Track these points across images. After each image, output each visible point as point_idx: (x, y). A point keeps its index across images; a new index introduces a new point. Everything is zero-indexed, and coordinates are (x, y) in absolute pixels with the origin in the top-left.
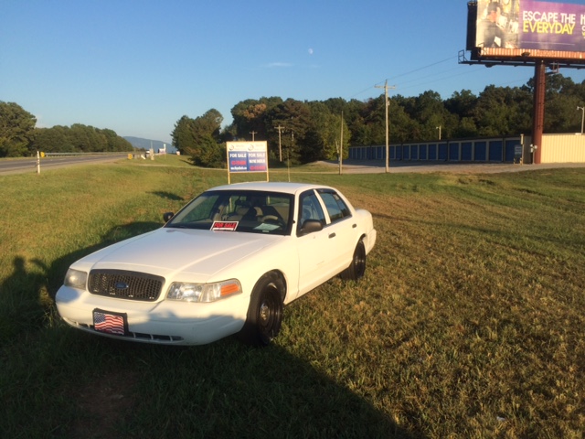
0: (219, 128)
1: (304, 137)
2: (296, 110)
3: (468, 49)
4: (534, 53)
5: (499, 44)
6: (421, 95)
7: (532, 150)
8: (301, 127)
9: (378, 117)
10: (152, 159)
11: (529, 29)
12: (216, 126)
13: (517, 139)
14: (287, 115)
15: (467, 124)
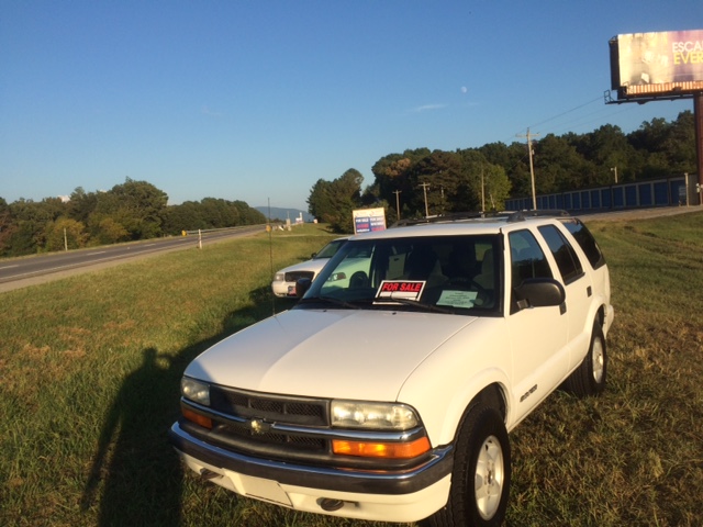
0: (359, 190)
1: (455, 193)
2: (444, 162)
3: (613, 88)
4: (686, 86)
5: (647, 80)
6: (596, 131)
7: (698, 190)
8: (452, 181)
9: (545, 162)
10: (290, 229)
11: (681, 60)
12: (356, 188)
13: (681, 179)
14: (434, 169)
15: (656, 161)
